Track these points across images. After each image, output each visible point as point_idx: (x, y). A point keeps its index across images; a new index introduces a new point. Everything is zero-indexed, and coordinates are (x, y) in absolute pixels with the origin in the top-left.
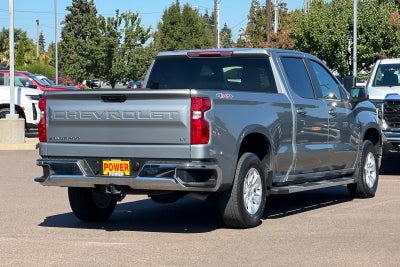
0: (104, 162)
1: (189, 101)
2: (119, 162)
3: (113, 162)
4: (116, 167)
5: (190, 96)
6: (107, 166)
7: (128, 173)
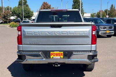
0: (51, 53)
1: (91, 27)
2: (58, 52)
3: (55, 52)
4: (57, 55)
5: (91, 25)
6: (53, 54)
7: (62, 57)
